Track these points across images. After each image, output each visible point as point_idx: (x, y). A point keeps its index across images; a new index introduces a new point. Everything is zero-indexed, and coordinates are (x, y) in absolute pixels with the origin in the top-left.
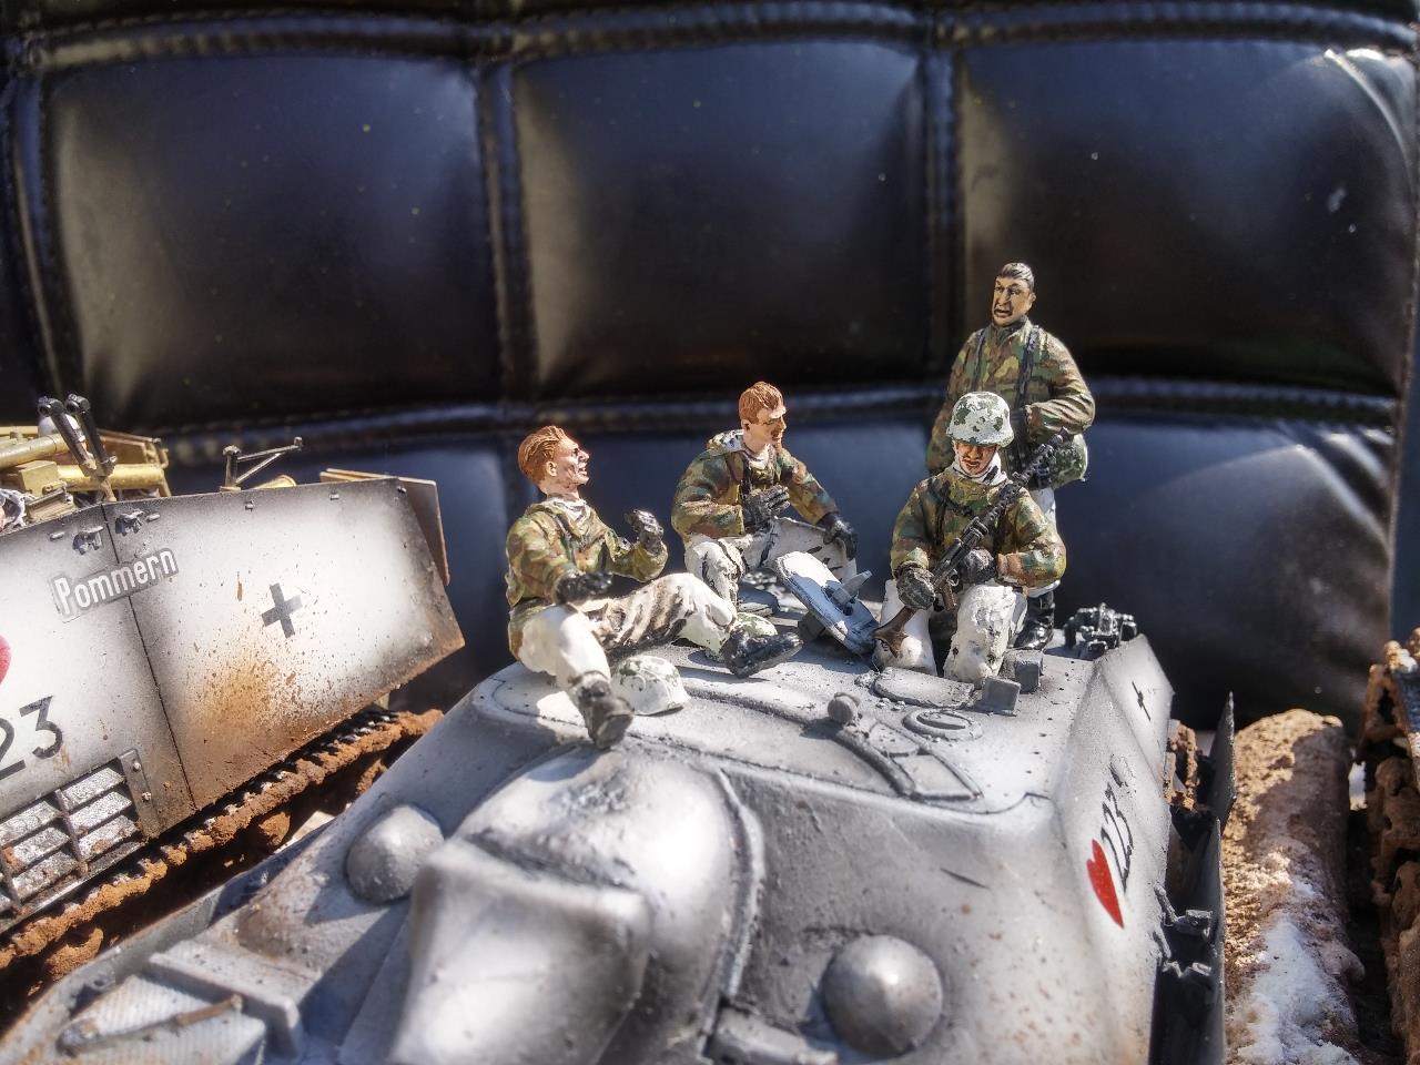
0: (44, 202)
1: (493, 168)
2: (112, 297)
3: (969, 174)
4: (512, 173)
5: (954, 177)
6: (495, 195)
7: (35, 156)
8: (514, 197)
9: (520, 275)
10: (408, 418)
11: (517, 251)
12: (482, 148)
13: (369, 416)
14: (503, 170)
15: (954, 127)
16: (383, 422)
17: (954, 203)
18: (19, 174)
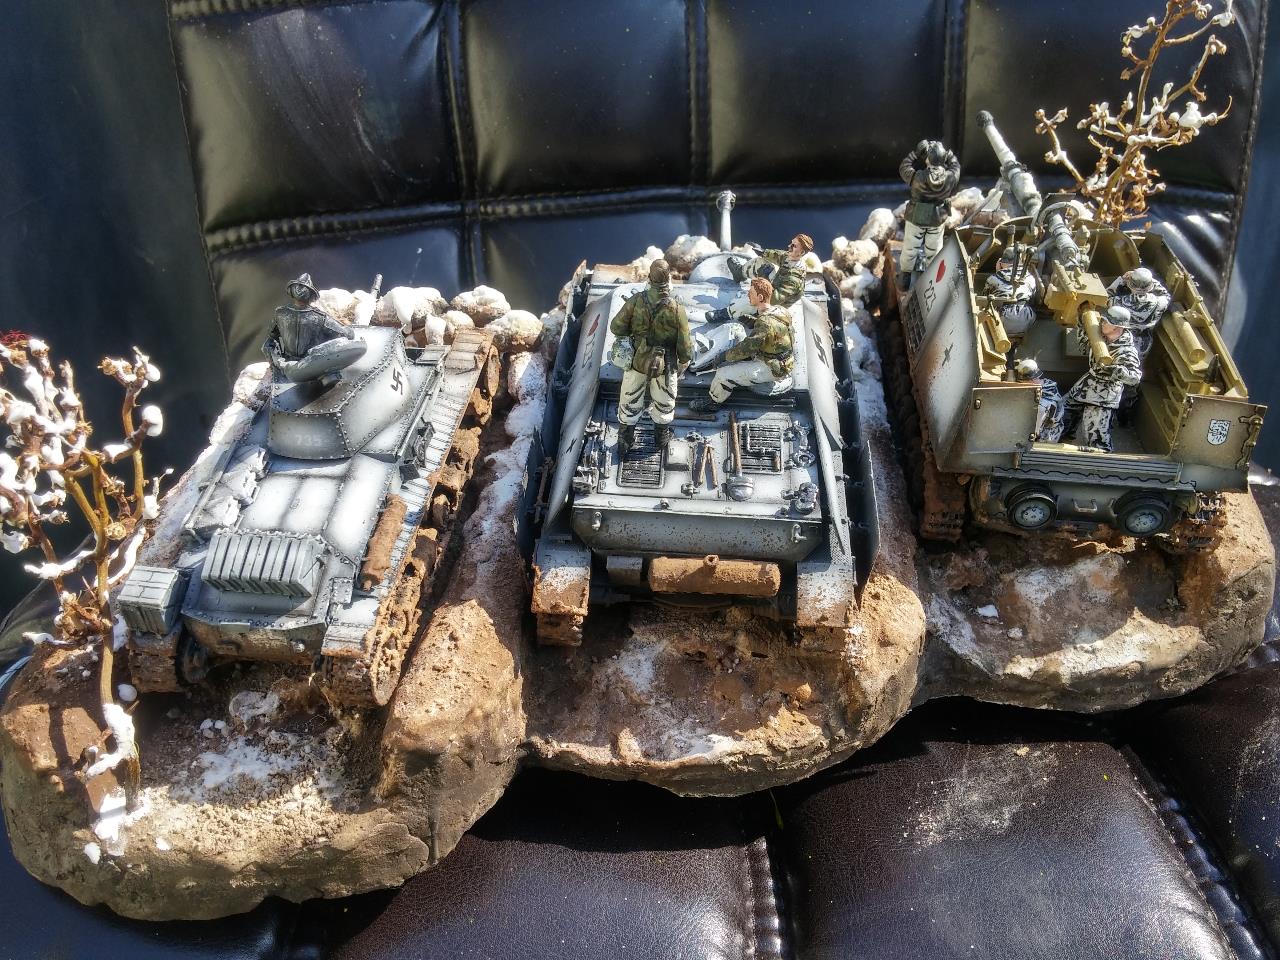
0: (461, 71)
1: (693, 50)
2: (496, 123)
3: (971, 50)
4: (703, 53)
5: (960, 53)
6: (693, 66)
7: (457, 46)
8: (703, 67)
9: (705, 112)
10: (640, 194)
11: (704, 98)
12: (688, 39)
13: (621, 192)
14: (698, 52)
15: (963, 23)
16: (627, 196)
17: (960, 70)
18: (449, 57)
